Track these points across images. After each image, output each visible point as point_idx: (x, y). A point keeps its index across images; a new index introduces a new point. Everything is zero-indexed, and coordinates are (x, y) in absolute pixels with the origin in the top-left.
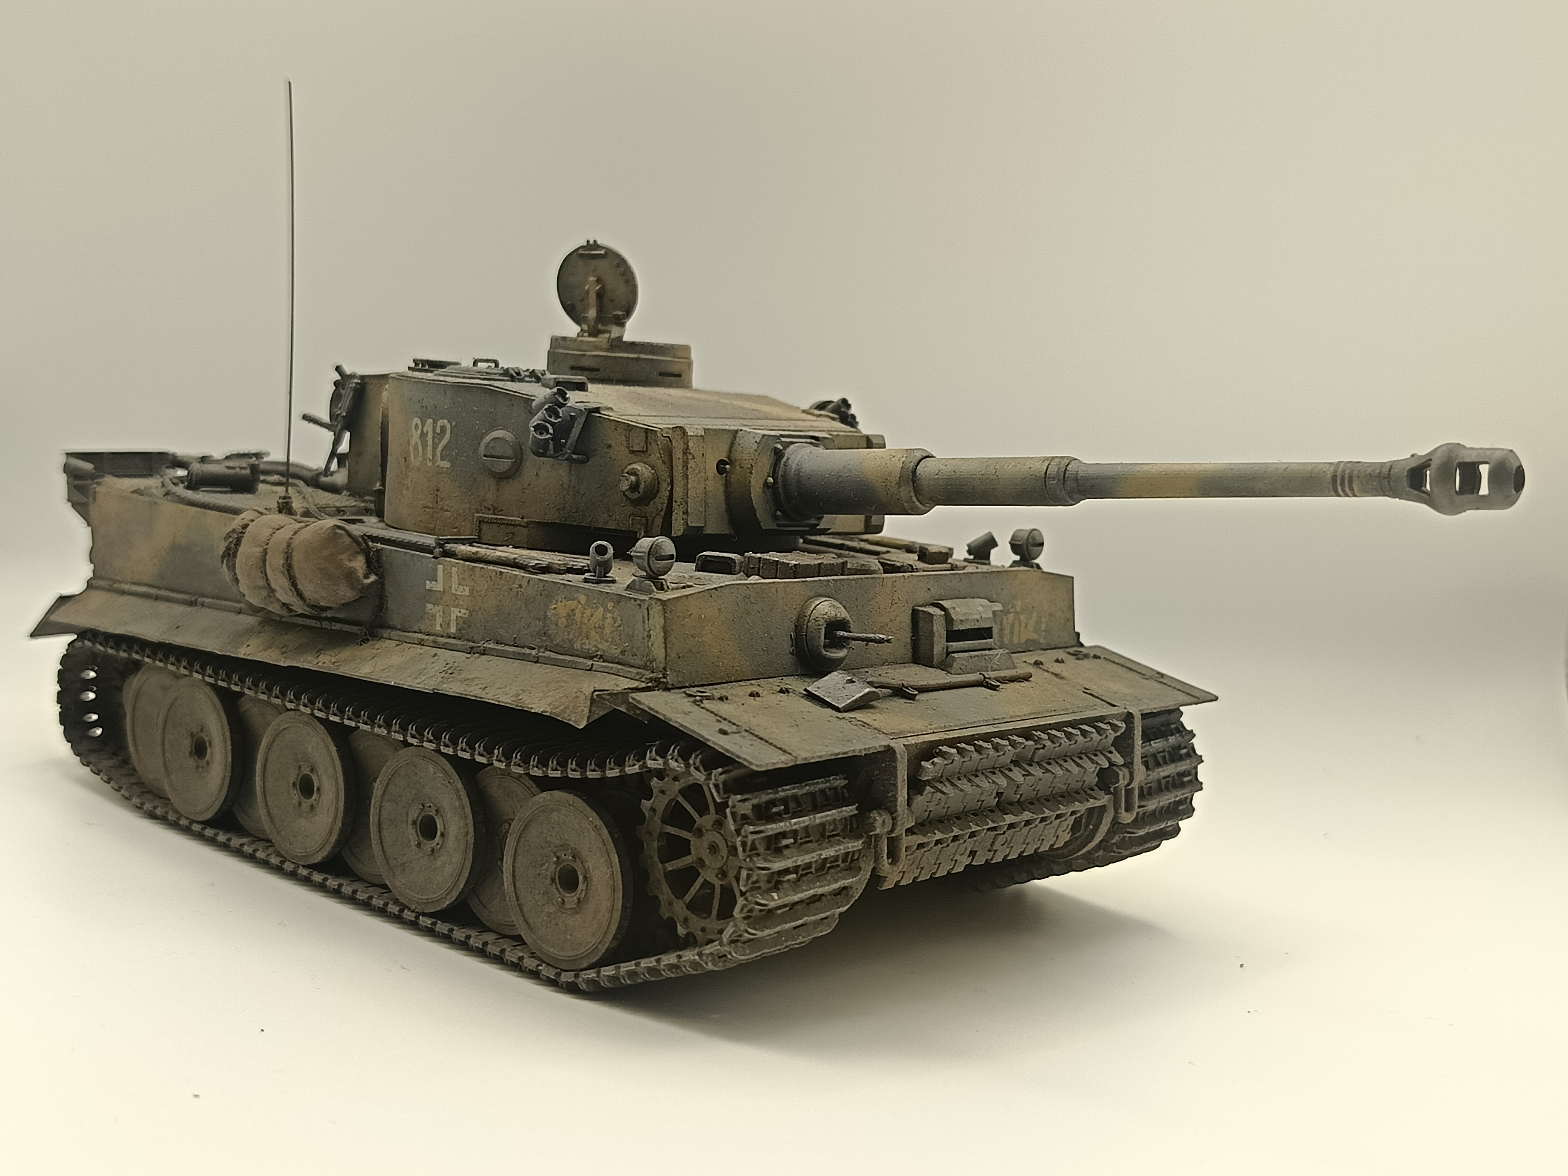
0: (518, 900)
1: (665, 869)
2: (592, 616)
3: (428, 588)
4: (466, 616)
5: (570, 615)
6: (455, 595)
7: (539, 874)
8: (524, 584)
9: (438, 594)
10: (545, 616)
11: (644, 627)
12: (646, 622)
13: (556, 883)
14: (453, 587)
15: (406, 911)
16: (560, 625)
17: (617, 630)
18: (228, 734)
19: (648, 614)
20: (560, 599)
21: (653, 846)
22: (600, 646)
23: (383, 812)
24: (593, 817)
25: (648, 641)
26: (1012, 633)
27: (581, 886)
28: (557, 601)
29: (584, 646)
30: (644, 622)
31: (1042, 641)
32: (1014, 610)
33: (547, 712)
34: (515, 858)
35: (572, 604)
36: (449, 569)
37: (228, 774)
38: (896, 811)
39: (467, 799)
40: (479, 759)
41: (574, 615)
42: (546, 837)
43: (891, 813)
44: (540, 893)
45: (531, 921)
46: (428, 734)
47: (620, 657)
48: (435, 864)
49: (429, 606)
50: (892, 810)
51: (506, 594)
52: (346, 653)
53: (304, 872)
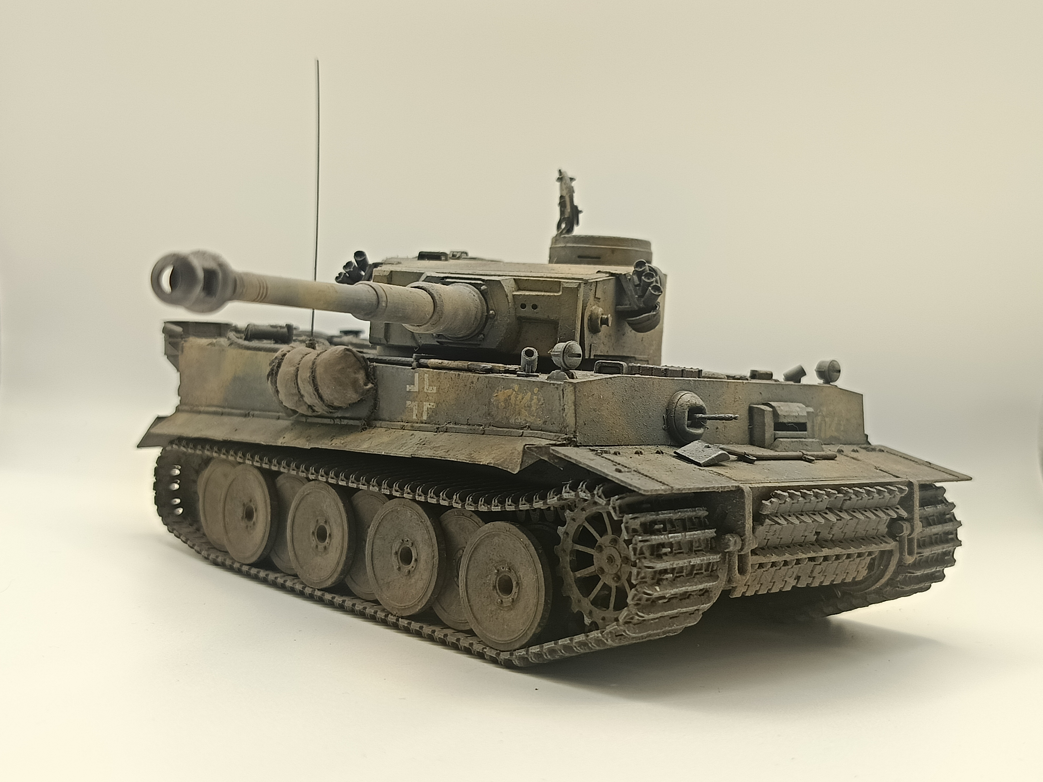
0: (469, 603)
1: (575, 576)
2: (523, 399)
3: (408, 390)
4: (434, 407)
5: (507, 400)
6: (426, 393)
7: (484, 583)
8: (475, 380)
9: (415, 393)
10: (490, 402)
11: (560, 403)
12: (562, 399)
13: (496, 590)
14: (425, 388)
15: (390, 615)
16: (499, 407)
17: (541, 407)
18: (268, 501)
19: (563, 394)
20: (500, 389)
21: (566, 560)
22: (528, 420)
23: (374, 547)
24: (524, 538)
25: (563, 413)
26: (820, 430)
27: (515, 590)
28: (498, 390)
29: (517, 421)
30: (560, 400)
31: (841, 438)
32: (821, 413)
33: (491, 463)
34: (467, 572)
35: (508, 392)
36: (423, 376)
37: (268, 529)
38: (744, 534)
39: (434, 533)
40: (442, 503)
41: (510, 399)
42: (490, 556)
43: (741, 537)
44: (484, 597)
45: (478, 617)
46: (407, 488)
47: (543, 426)
48: (411, 582)
49: (408, 403)
50: (741, 534)
51: (462, 389)
52: (351, 438)
53: (318, 593)
